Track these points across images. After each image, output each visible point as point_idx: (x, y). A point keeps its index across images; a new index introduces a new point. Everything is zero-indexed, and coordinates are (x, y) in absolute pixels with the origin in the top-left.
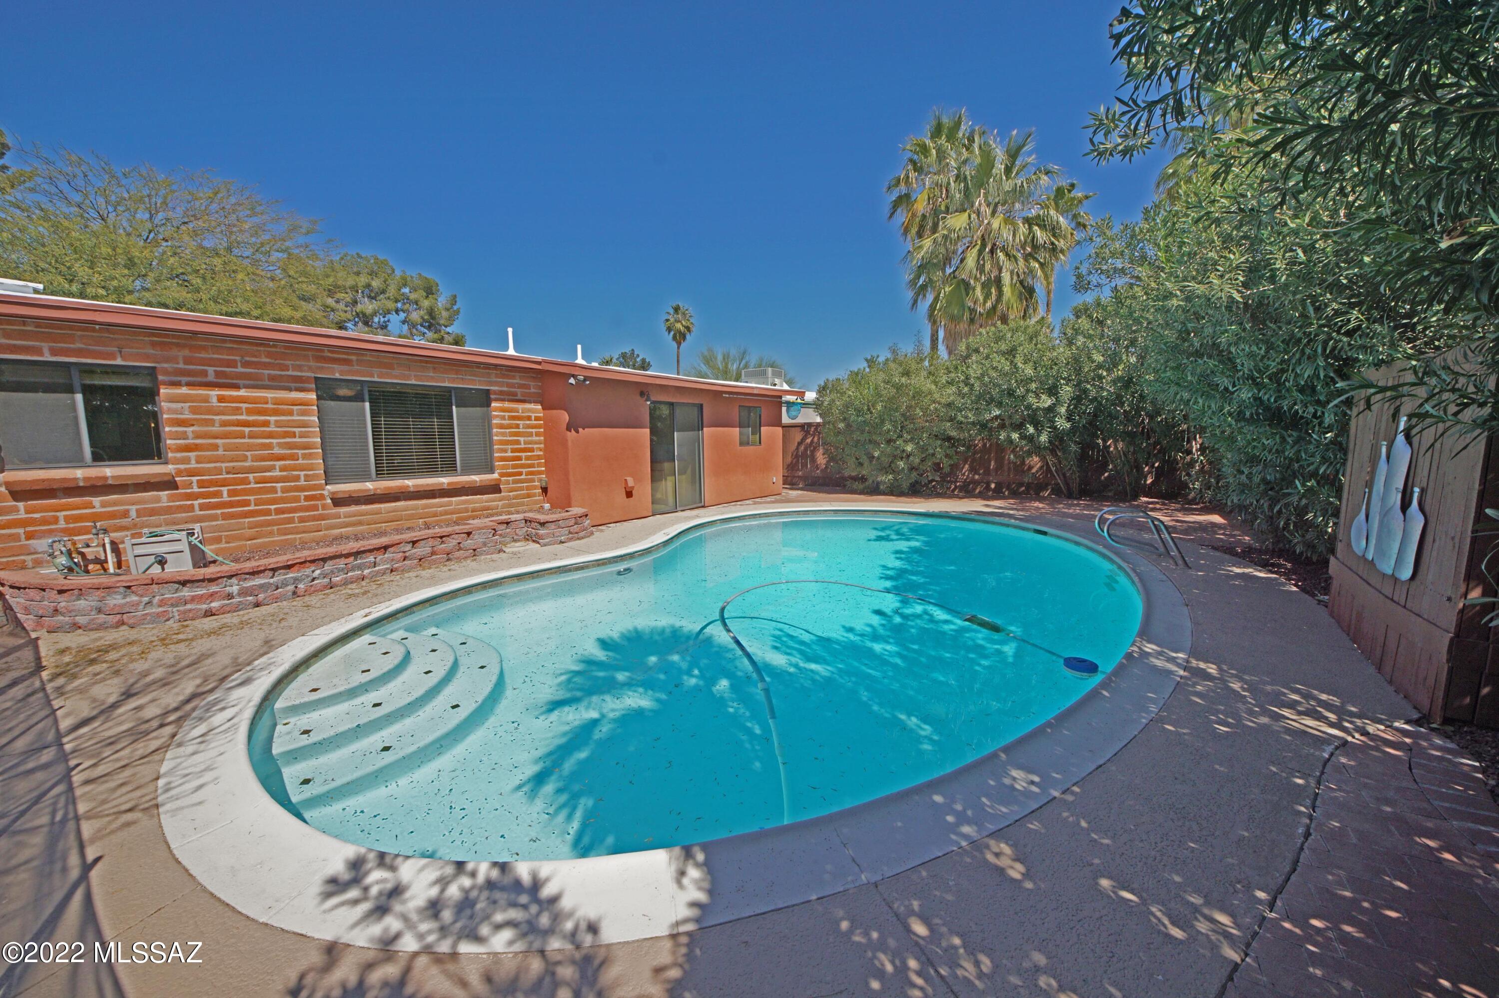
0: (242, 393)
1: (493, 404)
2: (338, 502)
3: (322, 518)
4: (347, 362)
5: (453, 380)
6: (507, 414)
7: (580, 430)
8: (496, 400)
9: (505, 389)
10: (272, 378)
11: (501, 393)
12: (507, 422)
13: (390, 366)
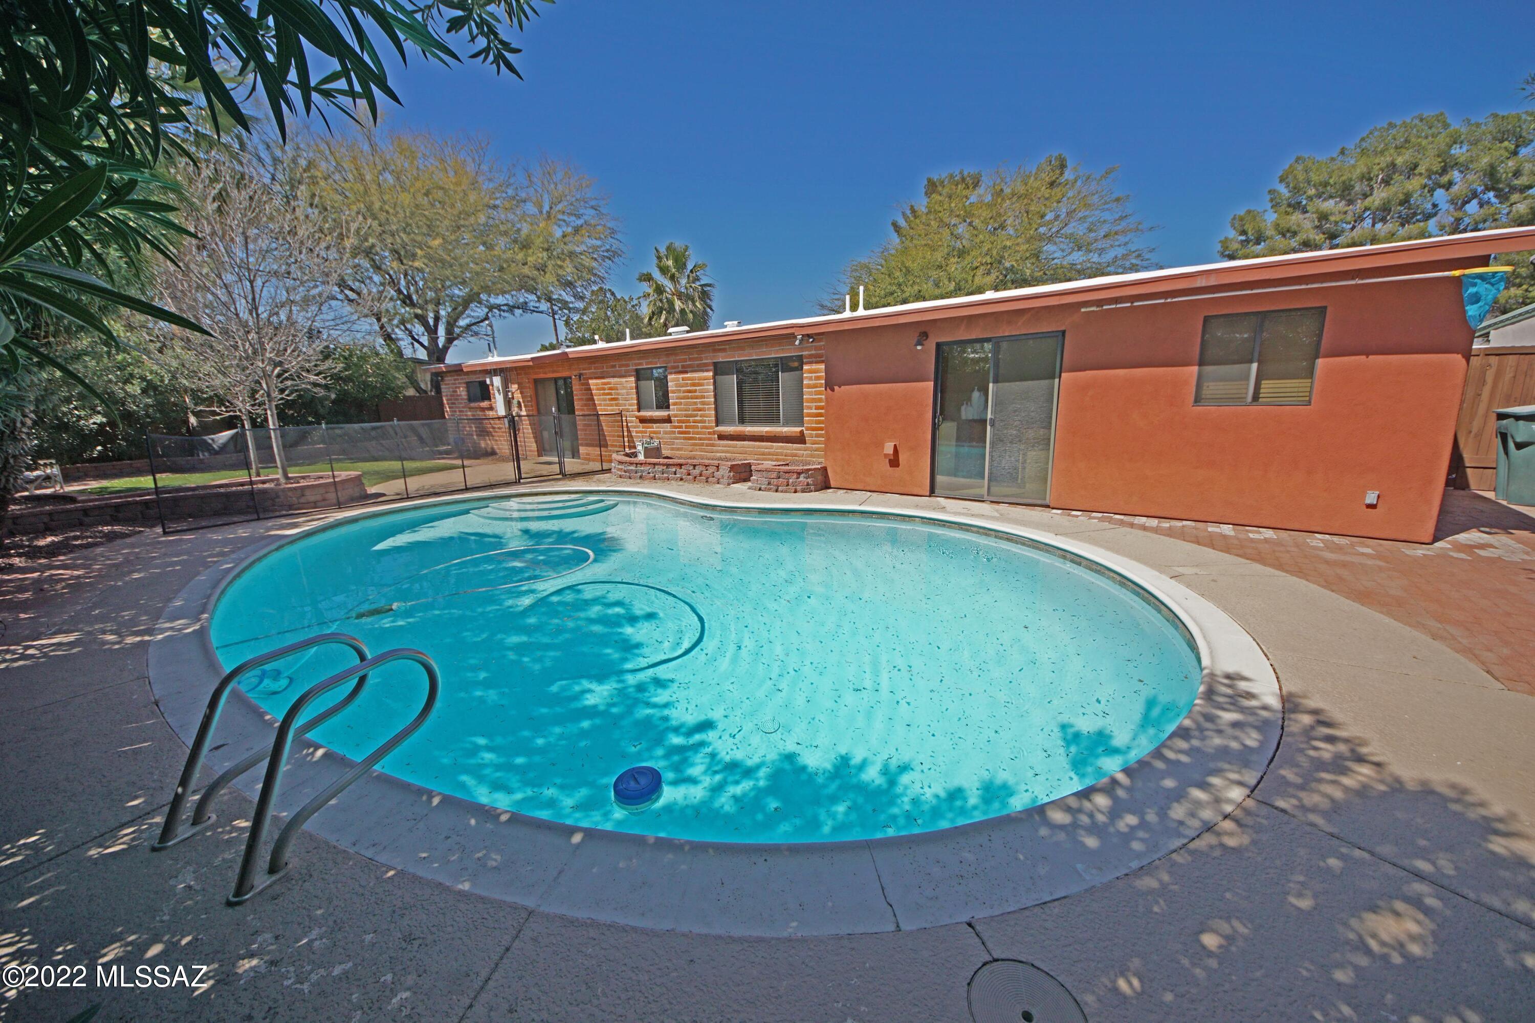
0: (688, 375)
1: (805, 367)
2: (722, 437)
3: (713, 445)
4: (724, 350)
5: (777, 352)
6: (814, 375)
7: (836, 388)
8: (807, 363)
9: (813, 352)
10: (698, 366)
11: (810, 356)
12: (814, 382)
13: (742, 349)
